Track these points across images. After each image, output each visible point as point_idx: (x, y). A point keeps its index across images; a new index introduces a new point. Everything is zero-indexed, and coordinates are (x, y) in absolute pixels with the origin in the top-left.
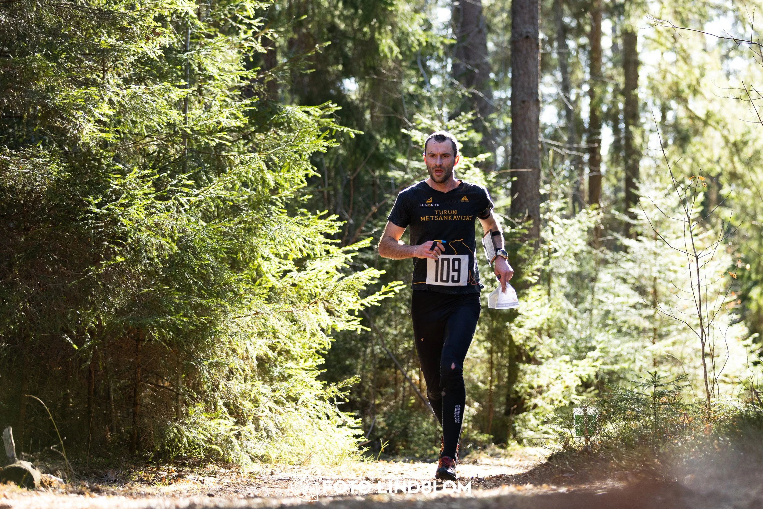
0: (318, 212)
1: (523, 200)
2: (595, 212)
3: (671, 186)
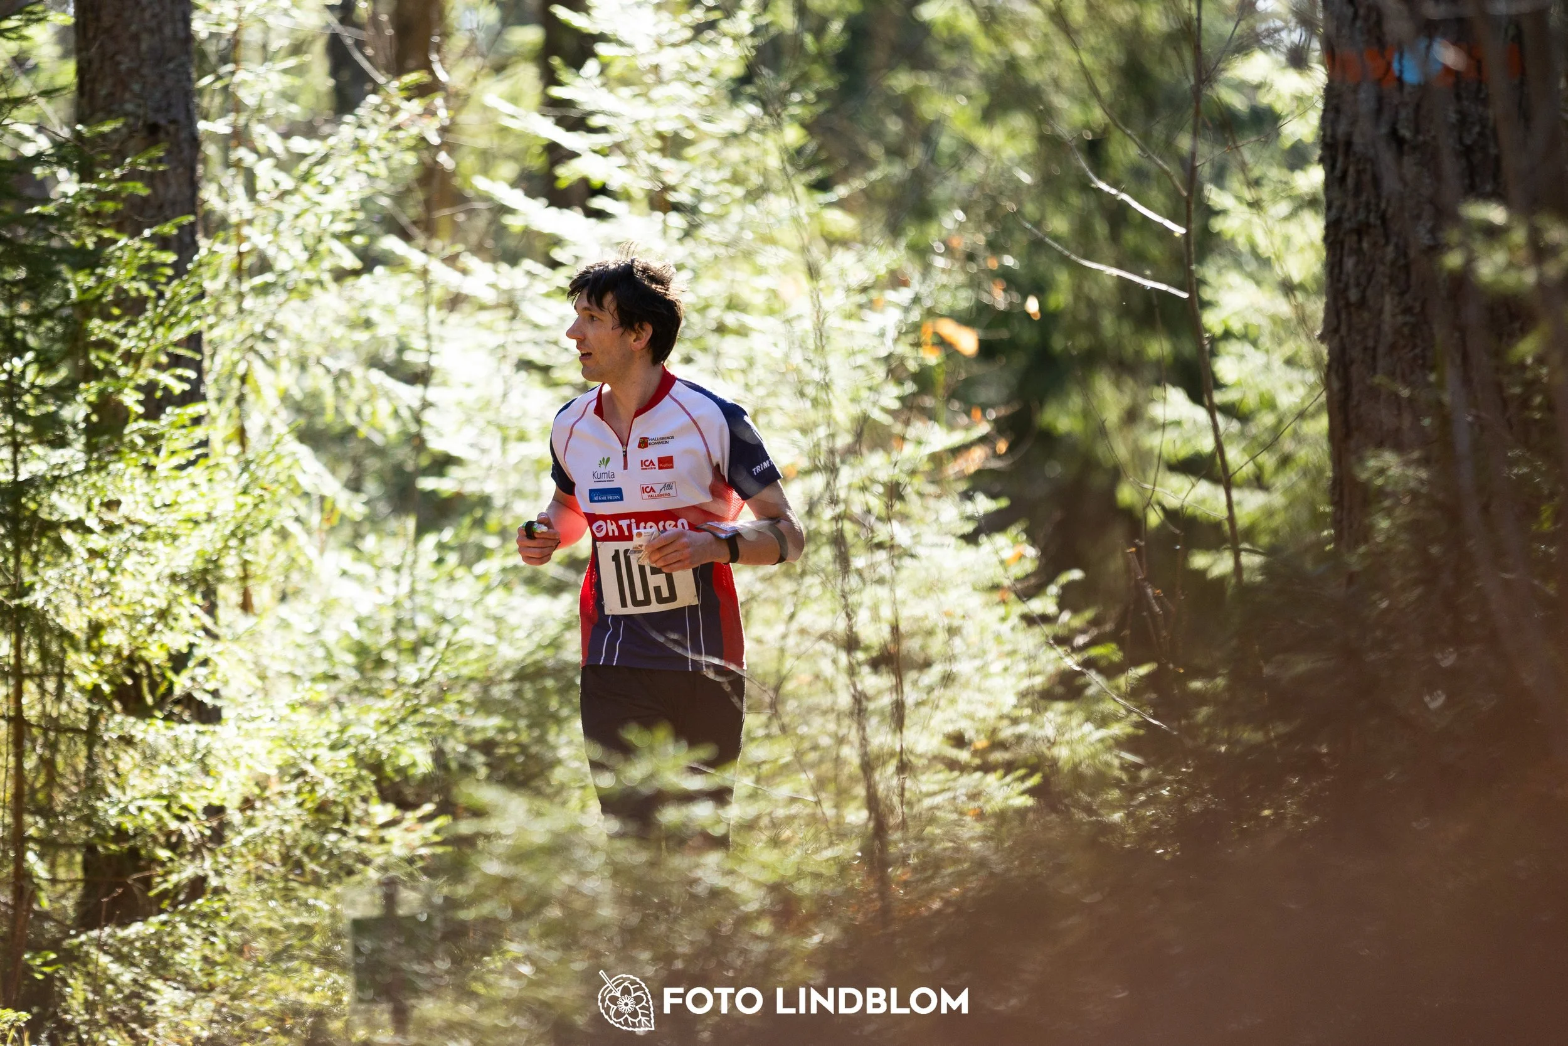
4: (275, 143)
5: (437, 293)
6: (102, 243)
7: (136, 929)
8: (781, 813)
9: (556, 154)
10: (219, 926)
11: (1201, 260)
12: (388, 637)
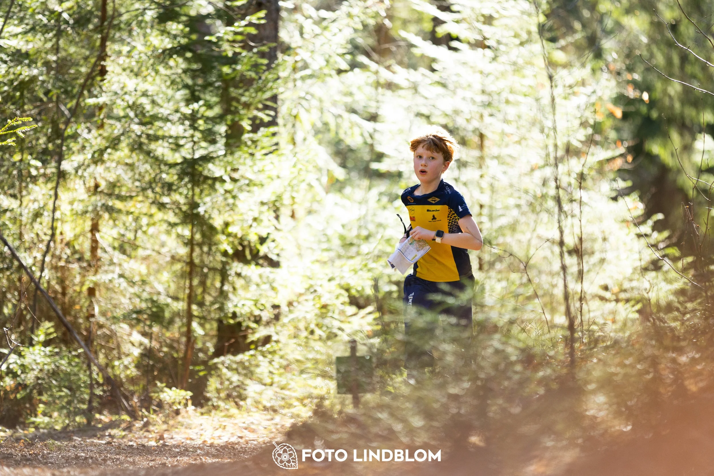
4: (313, 12)
5: (382, 81)
6: (235, 54)
7: (240, 357)
9: (437, 22)
10: (277, 358)
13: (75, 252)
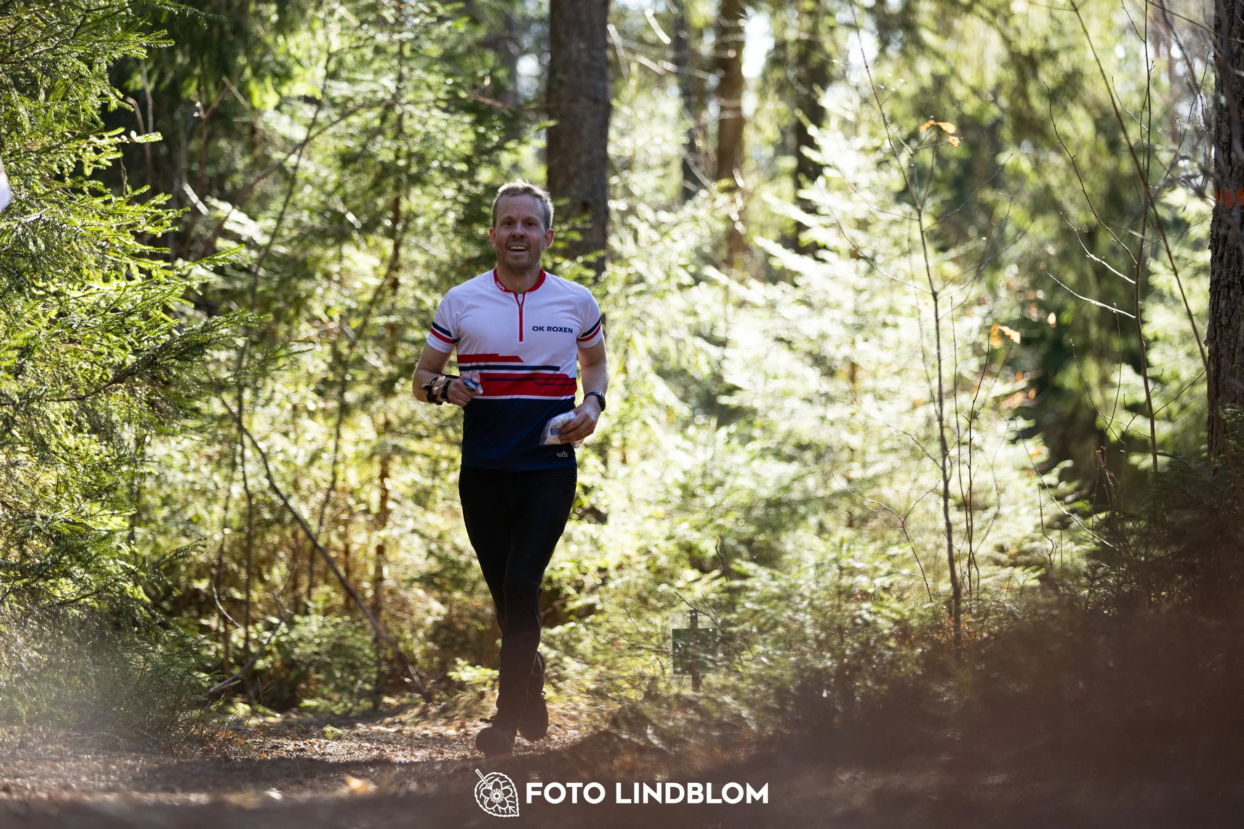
0: (129, 188)
1: (572, 169)
2: (724, 198)
3: (887, 145)
4: (649, 214)
5: (733, 298)
6: (555, 265)
7: (558, 630)
8: (905, 583)
9: (800, 227)
10: (602, 630)
11: (1144, 298)
12: (698, 481)
13: (360, 502)
